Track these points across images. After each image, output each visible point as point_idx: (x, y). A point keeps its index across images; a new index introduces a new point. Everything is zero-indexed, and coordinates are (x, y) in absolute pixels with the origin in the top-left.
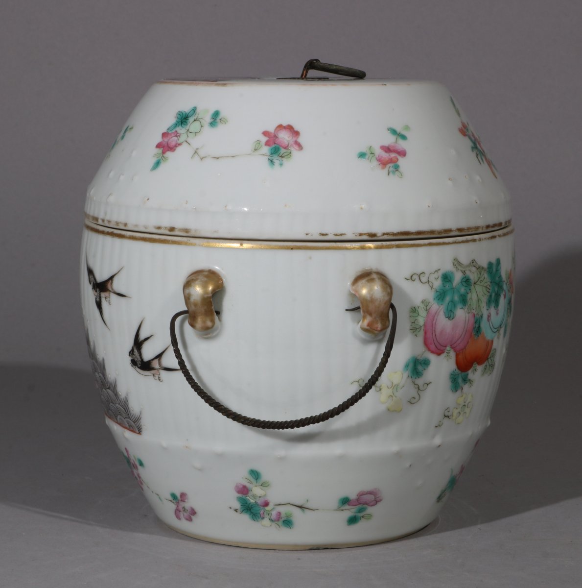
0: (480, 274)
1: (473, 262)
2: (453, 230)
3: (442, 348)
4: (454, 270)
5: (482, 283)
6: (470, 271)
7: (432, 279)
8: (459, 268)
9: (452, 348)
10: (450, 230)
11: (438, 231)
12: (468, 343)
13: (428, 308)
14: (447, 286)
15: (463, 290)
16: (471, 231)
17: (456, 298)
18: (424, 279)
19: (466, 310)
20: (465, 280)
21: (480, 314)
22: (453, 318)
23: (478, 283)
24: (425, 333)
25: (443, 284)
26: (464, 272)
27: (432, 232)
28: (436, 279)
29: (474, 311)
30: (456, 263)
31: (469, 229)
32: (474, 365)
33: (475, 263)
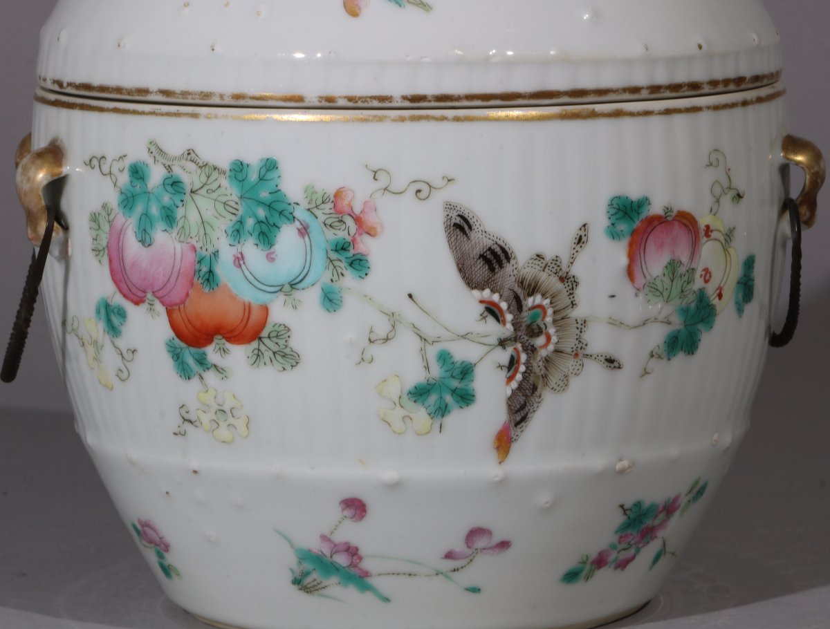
0: (208, 177)
1: (189, 154)
2: (151, 90)
3: (142, 294)
4: (150, 161)
5: (214, 195)
6: (183, 168)
7: (115, 170)
8: (158, 158)
9: (158, 298)
10: (146, 91)
11: (126, 89)
12: (187, 295)
13: (111, 217)
14: (138, 187)
15: (166, 199)
16: (190, 97)
17: (155, 211)
18: (106, 169)
19: (174, 235)
20: (170, 181)
21: (211, 249)
22: (149, 245)
23: (203, 191)
24: (110, 261)
25: (131, 182)
26: (169, 168)
27: (119, 90)
28: (121, 171)
29: (193, 242)
30: (153, 149)
31: (185, 94)
32: (216, 341)
33: (193, 155)
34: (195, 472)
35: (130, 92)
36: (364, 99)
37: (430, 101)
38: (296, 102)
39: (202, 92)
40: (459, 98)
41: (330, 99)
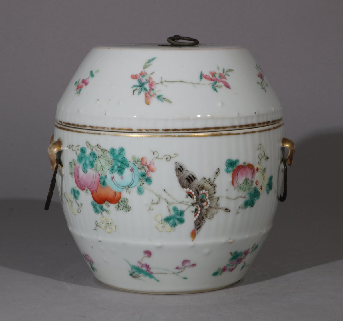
0: (104, 153)
1: (98, 146)
2: (87, 126)
3: (84, 187)
4: (86, 147)
5: (105, 158)
6: (96, 150)
7: (76, 150)
8: (89, 146)
9: (89, 189)
10: (85, 126)
11: (80, 125)
12: (97, 188)
13: (75, 164)
14: (83, 155)
15: (91, 159)
16: (98, 128)
17: (88, 162)
18: (74, 149)
19: (93, 170)
20: (92, 154)
21: (104, 175)
22: (86, 173)
23: (102, 157)
24: (75, 177)
25: (81, 153)
26: (92, 150)
27: (78, 125)
28: (78, 150)
29: (99, 172)
30: (87, 144)
31: (97, 127)
32: (106, 202)
33: (99, 146)
34: (100, 241)
35: (81, 126)
36: (151, 130)
37: (171, 131)
38: (130, 131)
39: (102, 127)
40: (180, 130)
41: (140, 130)
